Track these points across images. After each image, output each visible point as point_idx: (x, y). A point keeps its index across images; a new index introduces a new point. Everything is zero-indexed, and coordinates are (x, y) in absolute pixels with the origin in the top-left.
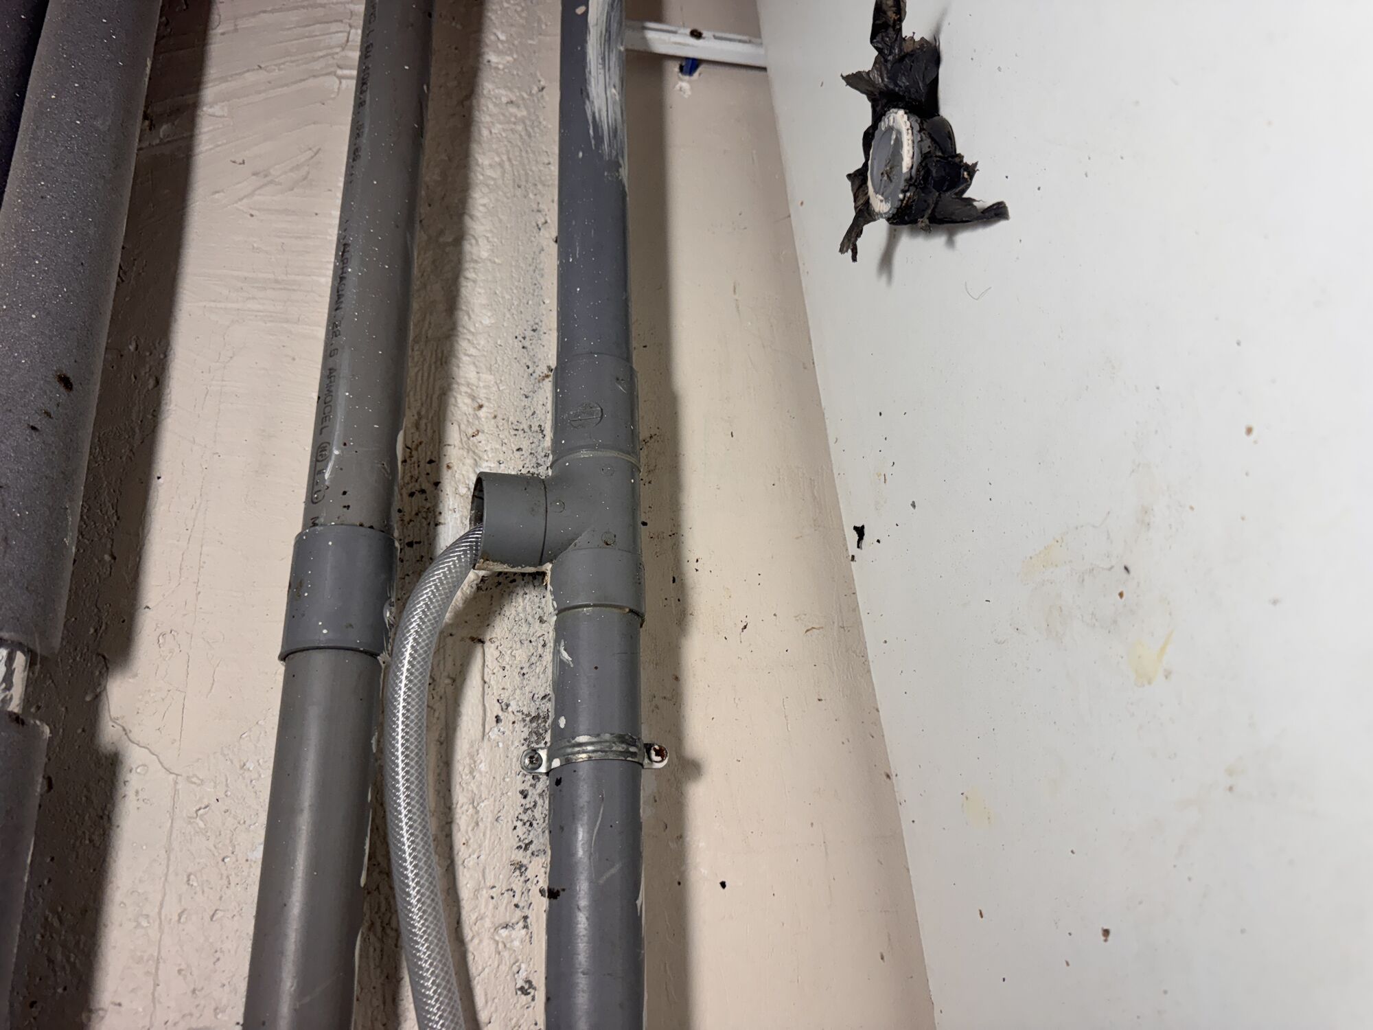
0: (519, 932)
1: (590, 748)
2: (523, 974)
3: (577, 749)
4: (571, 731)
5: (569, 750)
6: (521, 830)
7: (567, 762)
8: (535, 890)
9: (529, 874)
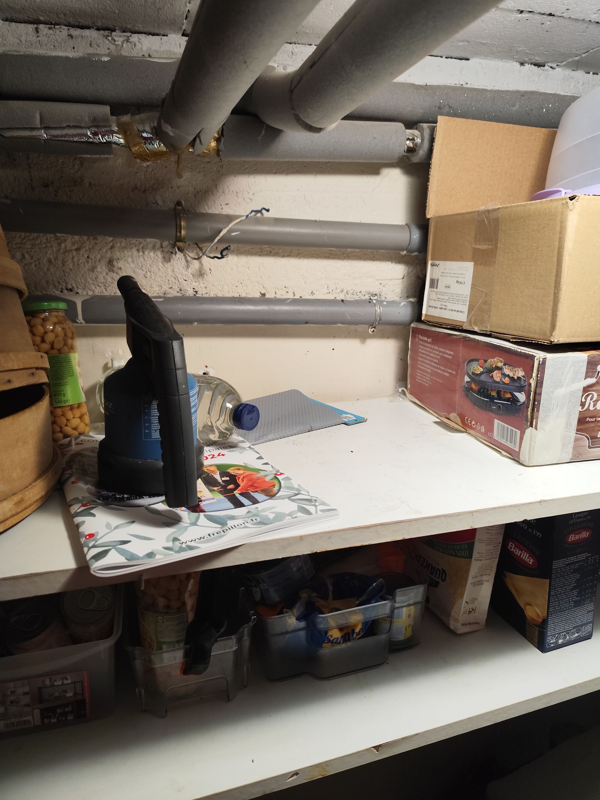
0: (326, 291)
1: (379, 311)
2: (316, 292)
3: (379, 307)
4: (384, 306)
5: (378, 305)
6: (351, 291)
7: (375, 305)
8: (336, 296)
9: (340, 294)
